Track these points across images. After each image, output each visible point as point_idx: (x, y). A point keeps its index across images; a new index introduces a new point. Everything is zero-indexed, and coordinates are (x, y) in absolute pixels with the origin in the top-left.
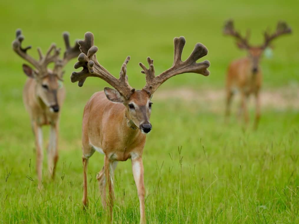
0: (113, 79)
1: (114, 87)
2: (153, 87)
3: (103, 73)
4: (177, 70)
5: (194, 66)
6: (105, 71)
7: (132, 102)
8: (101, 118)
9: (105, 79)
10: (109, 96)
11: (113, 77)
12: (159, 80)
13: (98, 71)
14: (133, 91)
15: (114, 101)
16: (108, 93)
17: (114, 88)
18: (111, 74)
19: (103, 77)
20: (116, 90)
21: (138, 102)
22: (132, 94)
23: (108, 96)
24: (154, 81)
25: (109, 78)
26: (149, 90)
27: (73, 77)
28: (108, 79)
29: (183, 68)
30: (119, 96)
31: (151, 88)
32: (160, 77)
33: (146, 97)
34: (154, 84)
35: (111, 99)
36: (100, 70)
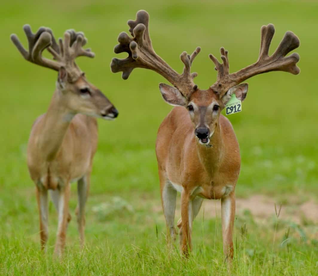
0: (172, 74)
1: (173, 84)
2: (223, 86)
3: (158, 65)
4: (260, 67)
5: (281, 61)
6: (162, 63)
7: (192, 103)
8: (183, 143)
9: (162, 73)
10: (167, 96)
11: (173, 71)
12: (234, 78)
13: (151, 61)
14: (196, 88)
15: (173, 103)
16: (164, 92)
17: (173, 86)
18: (171, 67)
19: (157, 69)
20: (176, 88)
21: (198, 102)
22: (193, 93)
23: (164, 96)
24: (227, 79)
25: (166, 71)
26: (218, 88)
27: (113, 64)
28: (166, 73)
29: (268, 65)
30: (179, 95)
31: (220, 86)
32: (236, 75)
33: (212, 97)
34: (226, 83)
35: (169, 99)
36: (155, 61)
